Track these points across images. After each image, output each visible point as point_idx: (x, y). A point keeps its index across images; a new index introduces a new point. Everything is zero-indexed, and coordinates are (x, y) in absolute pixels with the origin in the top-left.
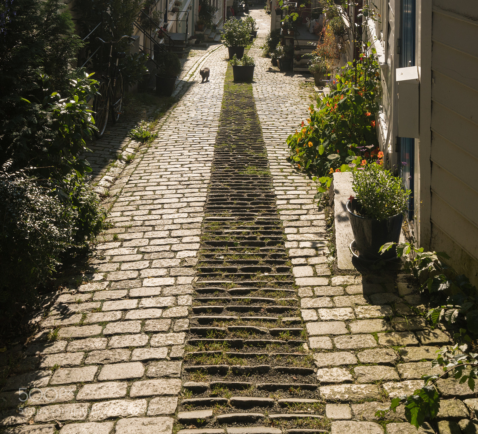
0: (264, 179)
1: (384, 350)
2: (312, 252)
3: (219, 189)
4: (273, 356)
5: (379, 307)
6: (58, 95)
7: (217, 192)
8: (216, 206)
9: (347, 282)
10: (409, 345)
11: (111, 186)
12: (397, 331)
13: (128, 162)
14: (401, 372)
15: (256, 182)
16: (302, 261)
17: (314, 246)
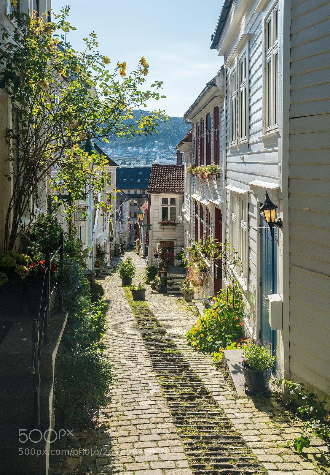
0: (178, 355)
1: (273, 429)
2: (221, 389)
3: (155, 360)
4: (219, 432)
5: (265, 412)
7: (156, 362)
8: (157, 368)
9: (245, 402)
10: (284, 427)
12: (277, 422)
14: (283, 437)
15: (175, 357)
16: (217, 393)
17: (221, 387)
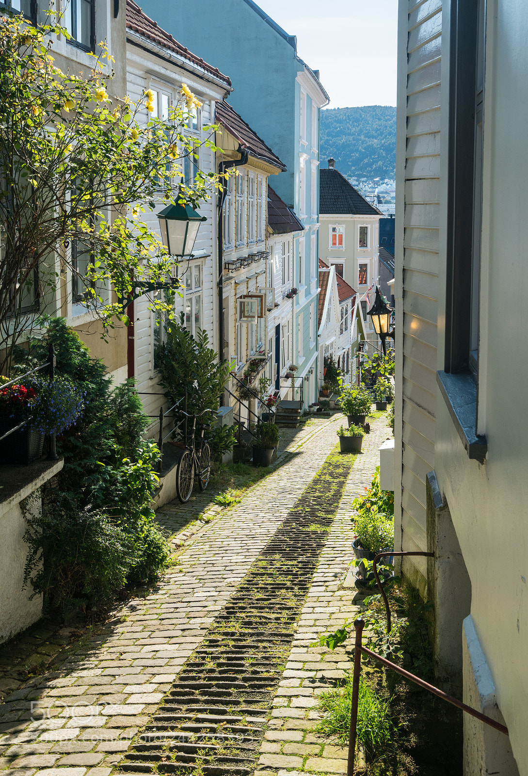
0: (322, 534)
3: (279, 540)
6: (128, 460)
7: (276, 542)
8: (271, 551)
11: (187, 539)
13: (207, 522)
15: (313, 536)
